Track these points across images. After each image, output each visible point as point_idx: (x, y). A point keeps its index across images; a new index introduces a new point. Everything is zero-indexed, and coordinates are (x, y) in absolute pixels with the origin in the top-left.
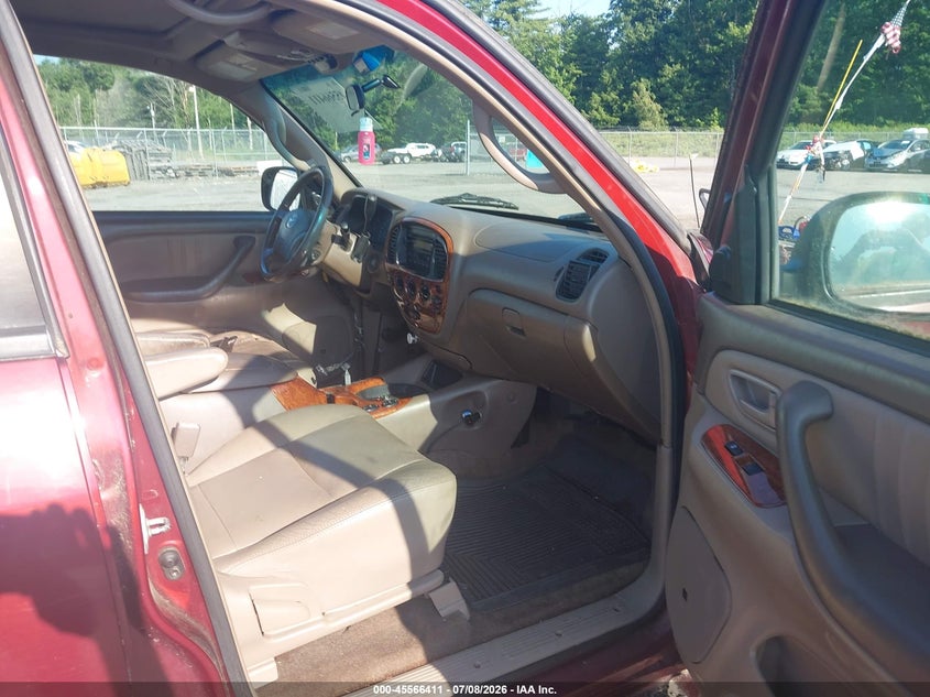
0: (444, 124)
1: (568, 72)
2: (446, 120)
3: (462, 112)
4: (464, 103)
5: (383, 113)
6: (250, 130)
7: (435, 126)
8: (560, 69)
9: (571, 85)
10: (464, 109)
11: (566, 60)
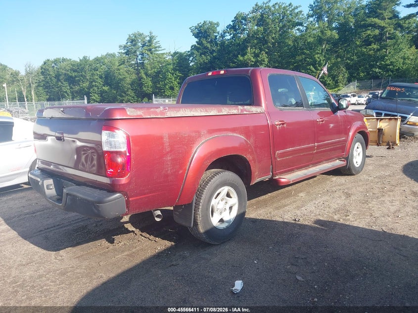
0: (123, 96)
1: (176, 74)
2: (123, 94)
3: (131, 91)
4: (132, 87)
5: (93, 93)
6: (26, 103)
7: (118, 97)
8: (173, 74)
9: (178, 80)
10: (132, 90)
11: (175, 70)
